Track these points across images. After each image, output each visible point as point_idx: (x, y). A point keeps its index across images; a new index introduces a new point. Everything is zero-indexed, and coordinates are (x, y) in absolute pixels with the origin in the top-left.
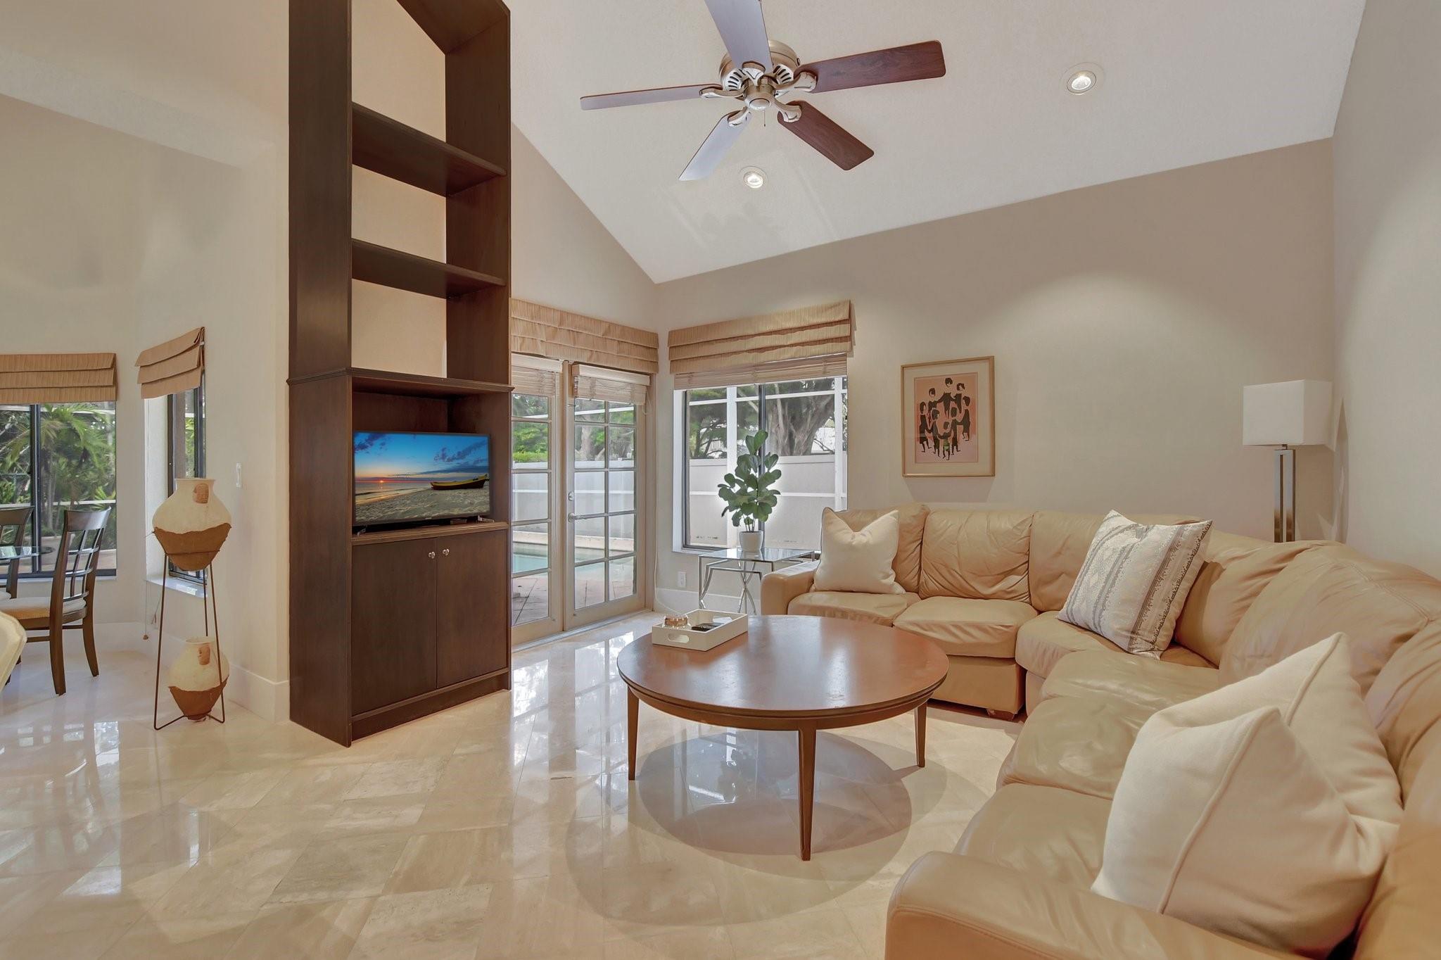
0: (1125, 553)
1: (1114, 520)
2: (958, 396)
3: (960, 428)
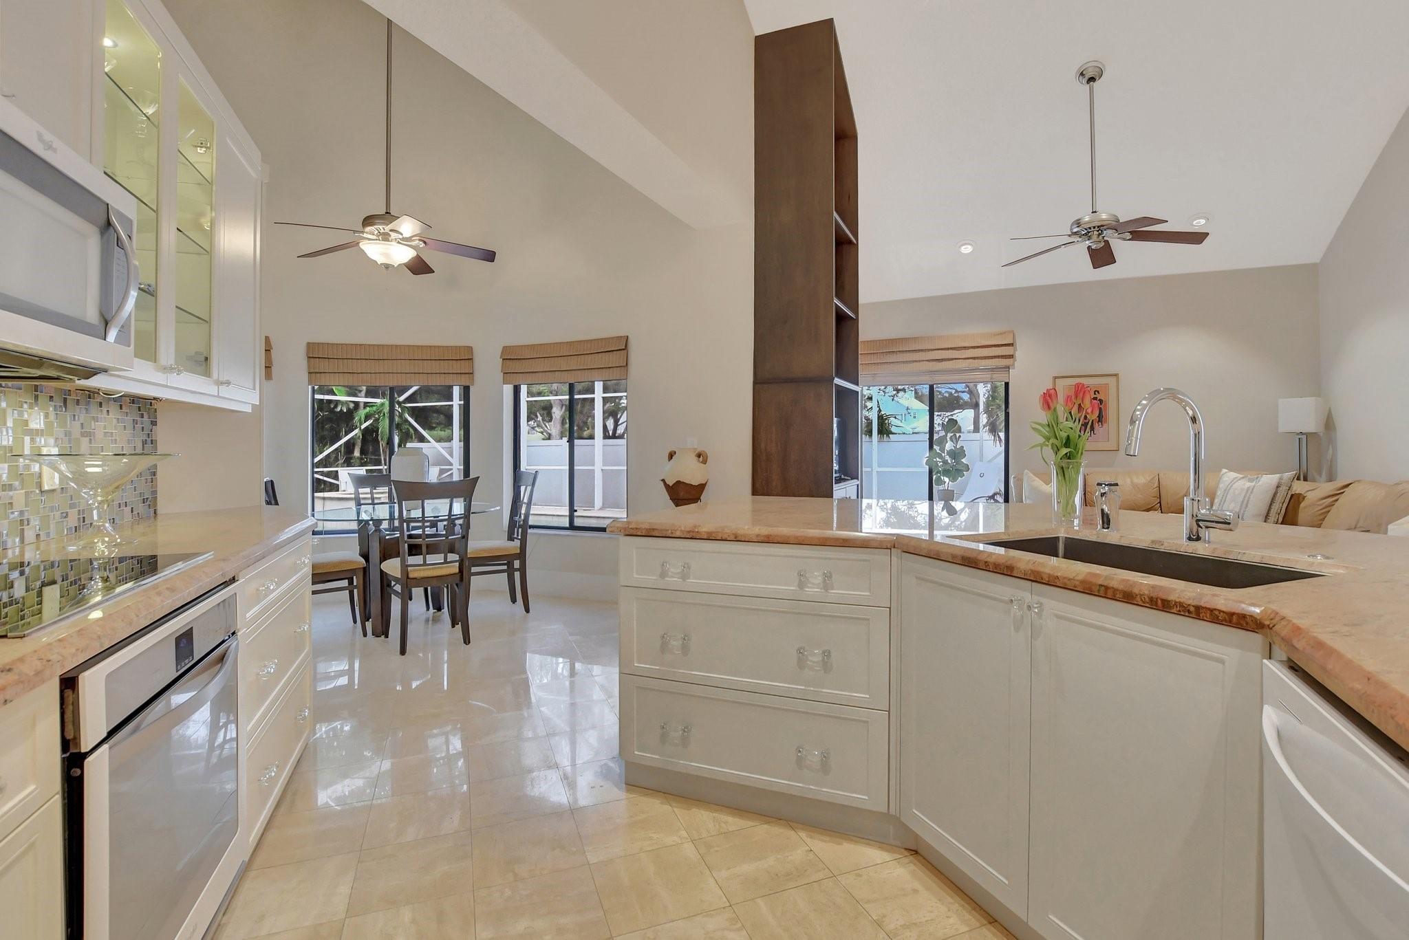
1: (1229, 475)
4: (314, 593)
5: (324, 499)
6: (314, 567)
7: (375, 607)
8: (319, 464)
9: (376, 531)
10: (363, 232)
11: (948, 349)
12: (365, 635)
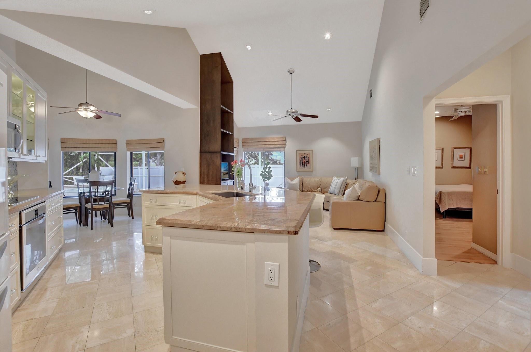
0: (337, 182)
1: (335, 178)
2: (307, 157)
3: (307, 162)
4: (64, 214)
5: (67, 187)
6: (64, 206)
7: (83, 218)
8: (66, 175)
9: (83, 195)
10: (78, 109)
11: (268, 141)
12: (80, 226)
